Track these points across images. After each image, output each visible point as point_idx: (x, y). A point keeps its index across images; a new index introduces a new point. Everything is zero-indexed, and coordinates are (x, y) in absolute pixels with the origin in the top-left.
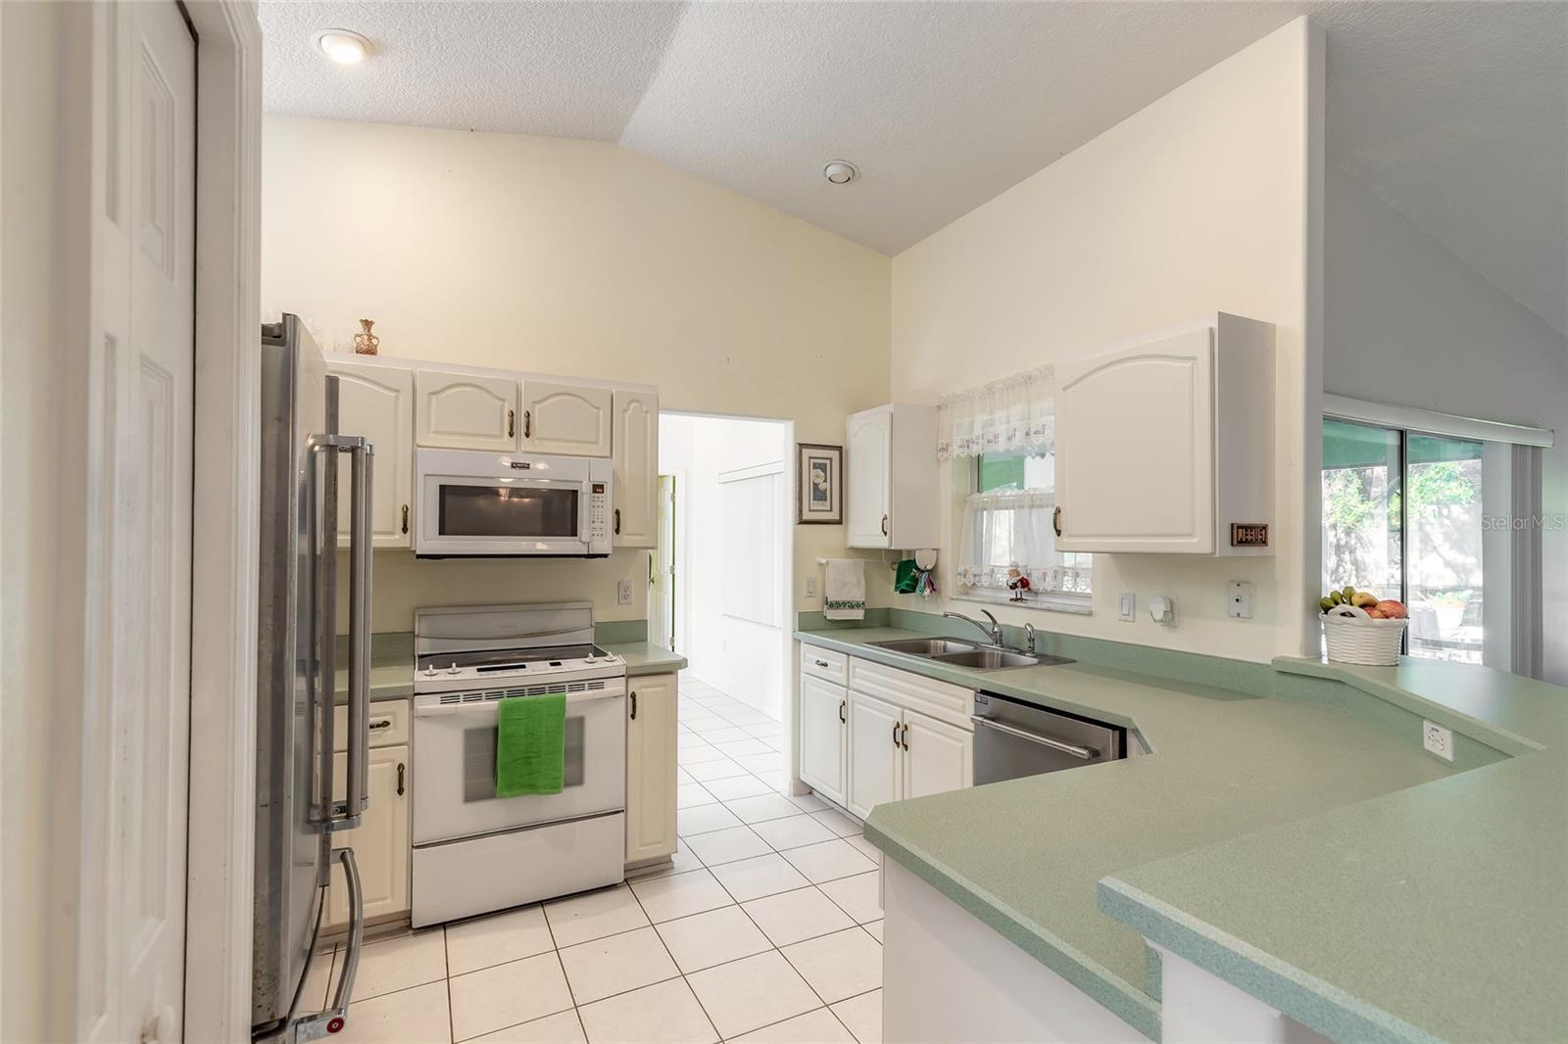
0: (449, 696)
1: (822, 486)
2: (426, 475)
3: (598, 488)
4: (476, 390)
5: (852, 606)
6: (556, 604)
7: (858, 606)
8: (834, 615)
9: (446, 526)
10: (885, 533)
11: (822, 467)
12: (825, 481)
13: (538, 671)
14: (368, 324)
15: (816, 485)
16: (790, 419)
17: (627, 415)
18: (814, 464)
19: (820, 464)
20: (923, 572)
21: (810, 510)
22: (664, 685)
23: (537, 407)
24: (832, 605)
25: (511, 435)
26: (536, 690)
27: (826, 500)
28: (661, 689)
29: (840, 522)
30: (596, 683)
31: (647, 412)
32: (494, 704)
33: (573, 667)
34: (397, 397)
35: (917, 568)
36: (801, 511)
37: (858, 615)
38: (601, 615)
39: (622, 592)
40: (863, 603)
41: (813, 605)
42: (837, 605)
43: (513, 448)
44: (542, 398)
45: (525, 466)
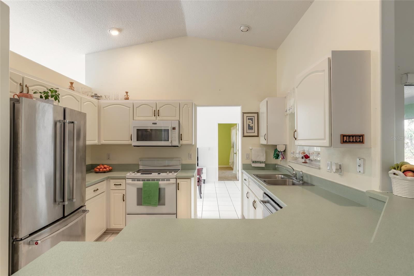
0: (133, 179)
1: (251, 125)
2: (134, 127)
3: (174, 128)
4: (147, 106)
5: (261, 162)
6: (171, 159)
7: (263, 162)
8: (254, 165)
9: (138, 139)
10: (265, 139)
11: (252, 119)
12: (252, 123)
13: (154, 175)
14: (127, 93)
15: (249, 125)
16: (241, 105)
17: (184, 108)
18: (248, 118)
19: (250, 118)
20: (279, 152)
21: (247, 133)
22: (187, 182)
23: (161, 108)
24: (253, 162)
25: (155, 116)
26: (153, 180)
27: (253, 129)
28: (186, 183)
29: (258, 136)
30: (168, 180)
31: (189, 107)
32: (142, 182)
33: (163, 175)
34: (130, 109)
35: (278, 151)
36: (244, 133)
37: (263, 165)
38: (184, 162)
39: (190, 156)
40: (265, 162)
41: (249, 162)
42: (255, 162)
43: (155, 119)
44: (162, 106)
45: (155, 124)
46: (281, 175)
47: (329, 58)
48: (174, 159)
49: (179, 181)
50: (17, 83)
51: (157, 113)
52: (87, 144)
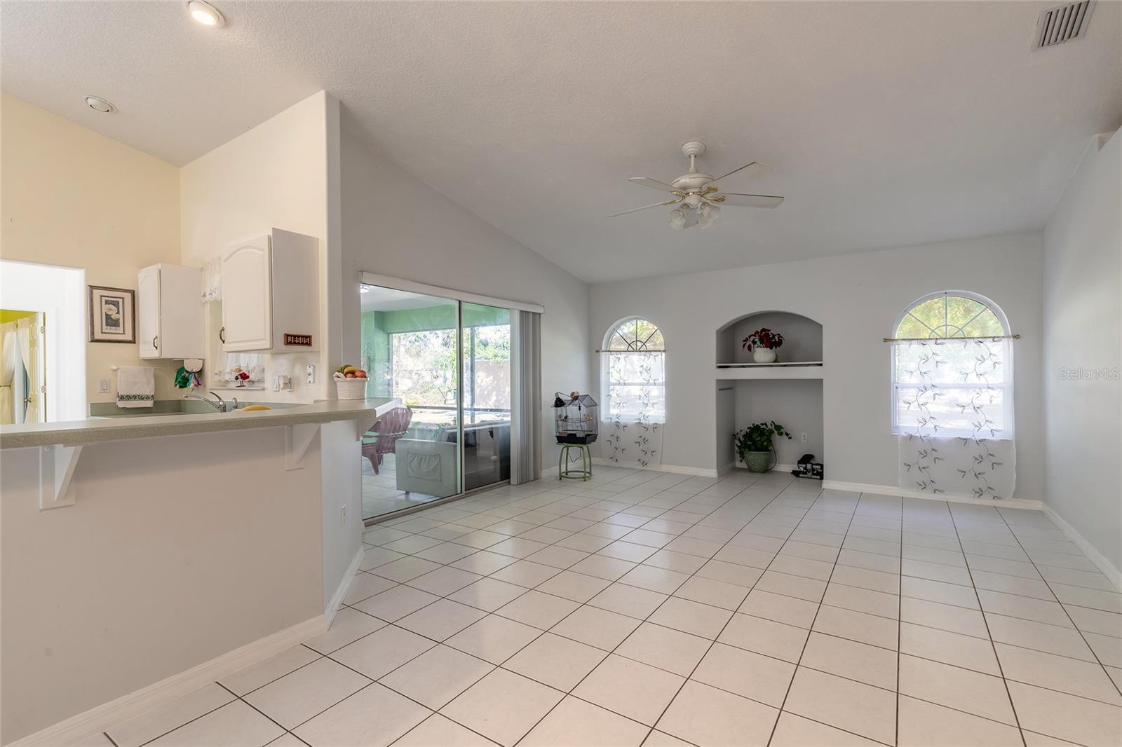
1: (114, 316)
5: (142, 398)
7: (148, 398)
8: (121, 404)
10: (157, 348)
11: (116, 304)
12: (118, 313)
15: (108, 317)
16: (82, 268)
18: (106, 301)
19: (112, 301)
20: (190, 373)
21: (102, 333)
24: (122, 398)
27: (119, 326)
29: (133, 342)
35: (187, 372)
36: (92, 333)
41: (107, 399)
42: (129, 398)
47: (269, 236)
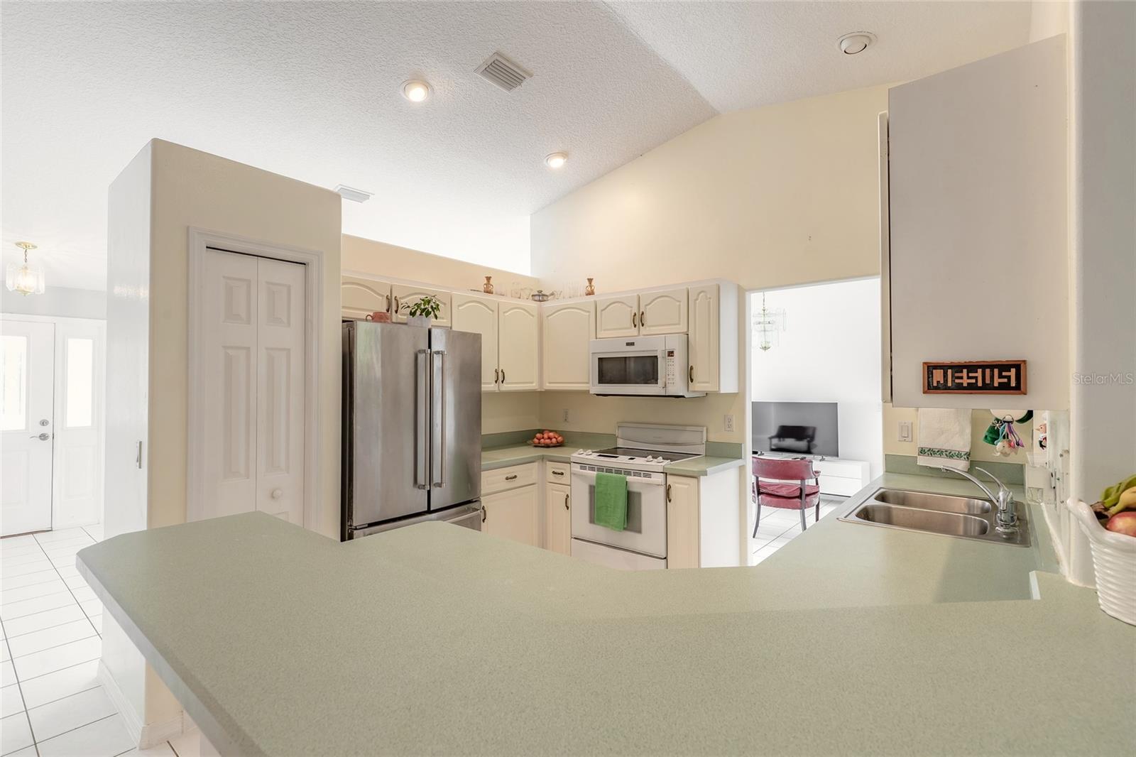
0: (583, 466)
2: (593, 353)
3: (671, 354)
4: (619, 305)
5: (950, 455)
6: (681, 427)
7: (959, 456)
8: (923, 461)
9: (603, 379)
13: (622, 461)
14: (590, 280)
17: (697, 302)
20: (1001, 422)
22: (689, 485)
23: (648, 307)
24: (922, 452)
25: (635, 326)
26: (618, 471)
28: (686, 486)
30: (647, 474)
31: (710, 298)
32: (595, 473)
33: (639, 462)
34: (589, 315)
35: (997, 419)
37: (960, 466)
38: (714, 438)
39: (728, 422)
40: (967, 454)
41: (909, 450)
42: (931, 452)
43: (636, 334)
44: (649, 302)
45: (632, 344)
46: (980, 501)
48: (688, 428)
49: (671, 480)
50: (382, 296)
51: (639, 320)
52: (482, 389)
